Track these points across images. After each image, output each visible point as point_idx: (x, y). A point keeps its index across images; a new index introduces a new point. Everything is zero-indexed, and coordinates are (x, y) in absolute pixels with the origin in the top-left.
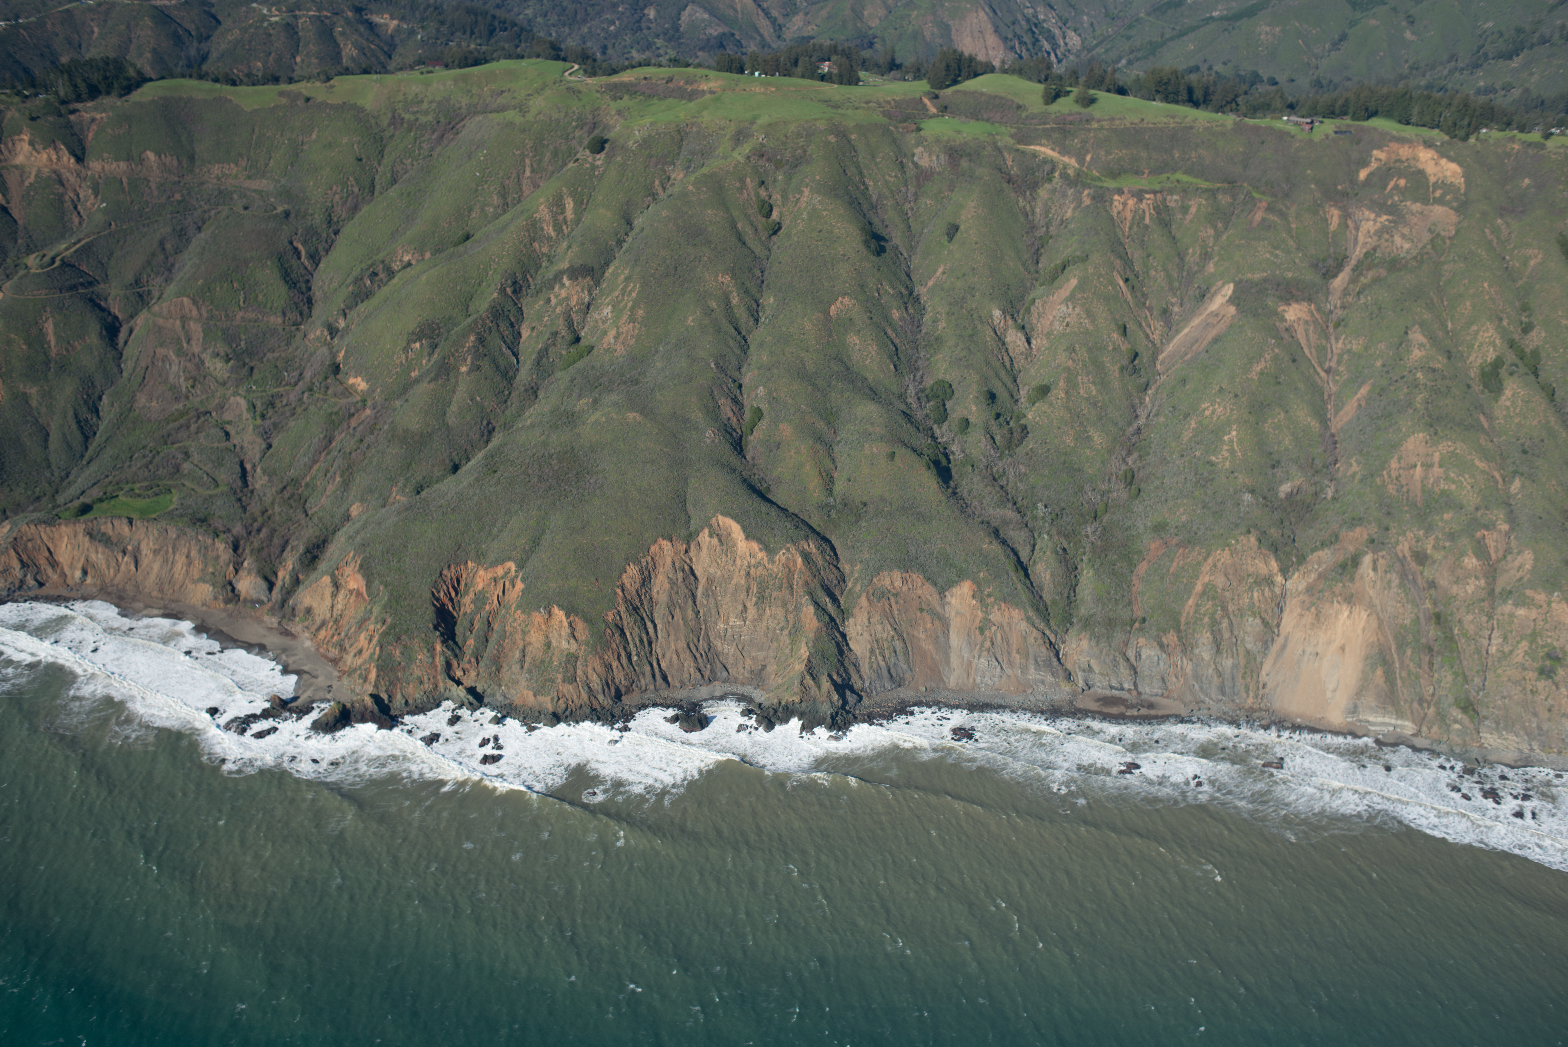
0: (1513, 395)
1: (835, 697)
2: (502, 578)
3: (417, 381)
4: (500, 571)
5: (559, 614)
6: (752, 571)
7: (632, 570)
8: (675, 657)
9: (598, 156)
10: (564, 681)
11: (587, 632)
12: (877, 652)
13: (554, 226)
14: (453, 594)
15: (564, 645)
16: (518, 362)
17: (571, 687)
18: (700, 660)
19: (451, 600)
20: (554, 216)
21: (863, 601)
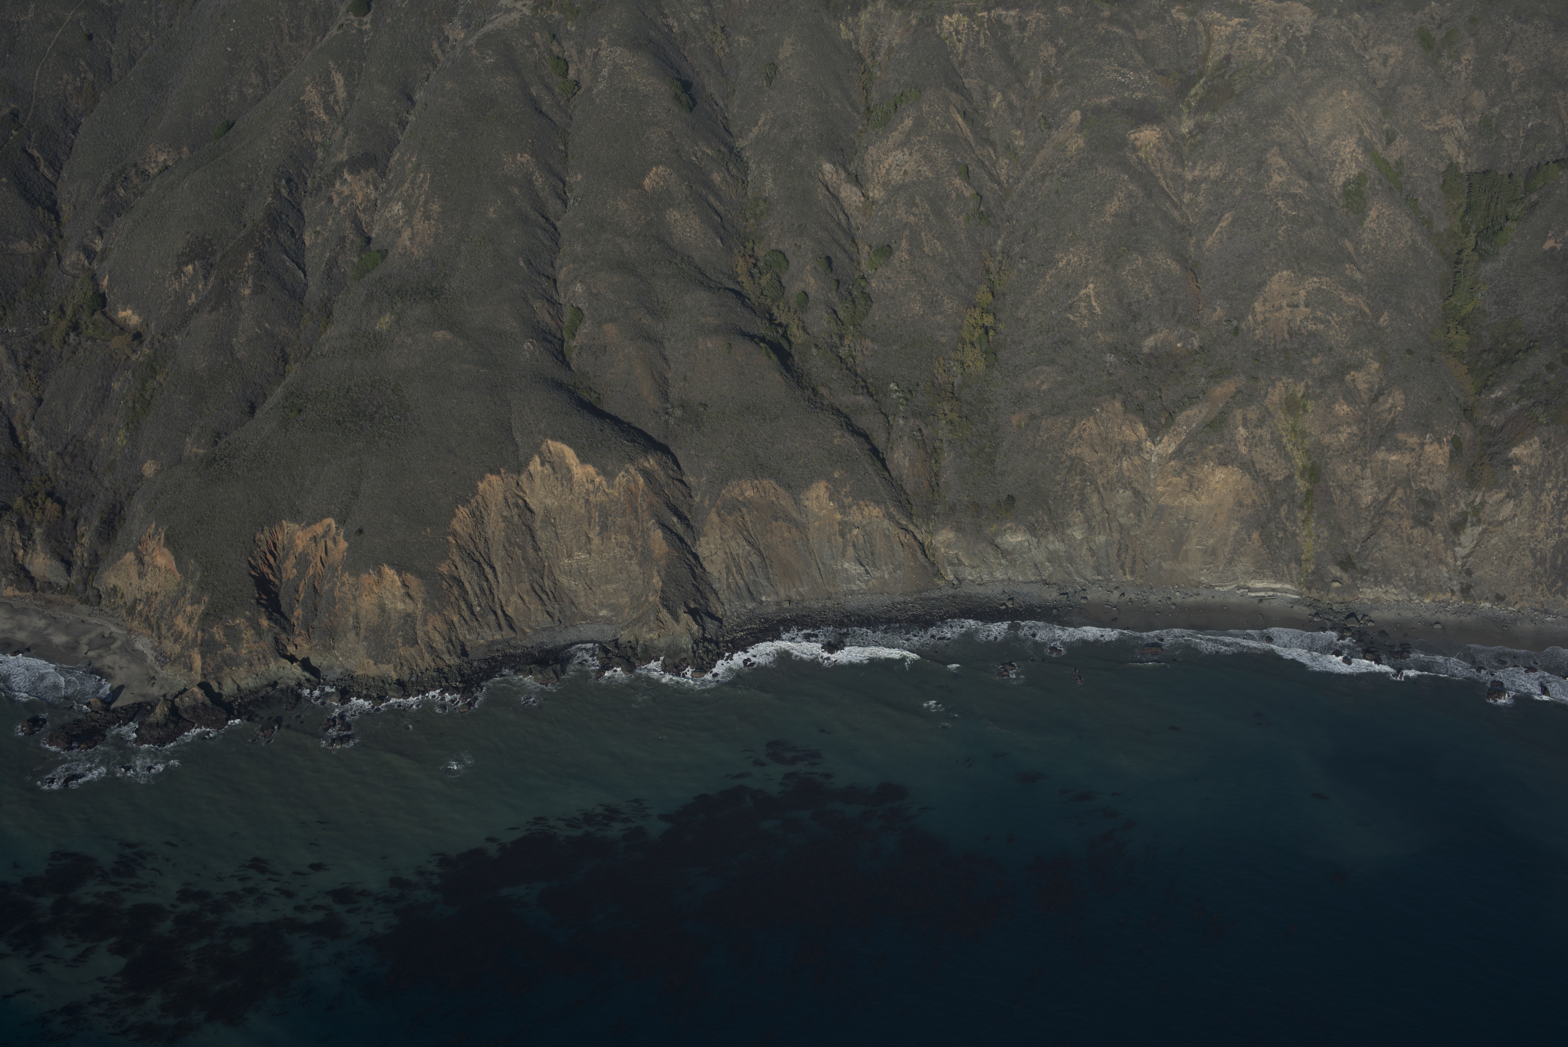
0: (1378, 217)
1: (695, 627)
2: (323, 536)
3: (196, 309)
4: (319, 529)
5: (390, 573)
6: (592, 498)
7: (462, 512)
8: (519, 601)
9: (365, 19)
10: (404, 645)
11: (423, 589)
12: (734, 570)
13: (325, 109)
14: (272, 560)
15: (400, 606)
16: (305, 275)
17: (412, 650)
18: (547, 602)
19: (270, 566)
20: (324, 96)
21: (714, 517)
